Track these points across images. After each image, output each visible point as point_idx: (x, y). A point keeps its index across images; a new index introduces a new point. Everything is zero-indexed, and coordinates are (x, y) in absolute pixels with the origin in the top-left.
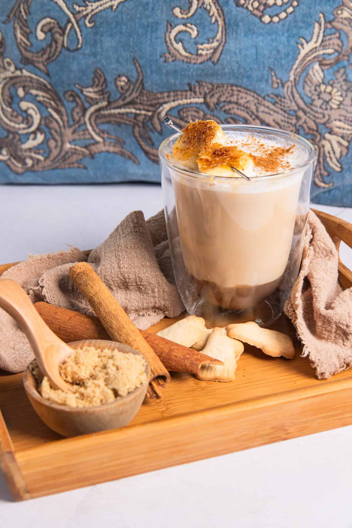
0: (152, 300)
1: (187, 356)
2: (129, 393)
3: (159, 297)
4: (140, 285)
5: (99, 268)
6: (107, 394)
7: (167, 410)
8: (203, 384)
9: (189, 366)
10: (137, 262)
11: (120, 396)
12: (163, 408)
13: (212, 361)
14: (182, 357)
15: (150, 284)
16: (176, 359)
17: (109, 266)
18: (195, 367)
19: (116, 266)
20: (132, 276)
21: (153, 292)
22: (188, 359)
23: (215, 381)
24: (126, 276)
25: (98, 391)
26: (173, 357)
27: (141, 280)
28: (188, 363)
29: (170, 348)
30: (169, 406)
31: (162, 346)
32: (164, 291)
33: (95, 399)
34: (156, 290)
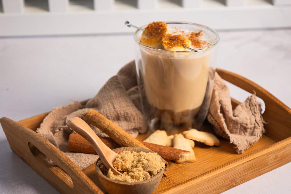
0: (134, 124)
1: (171, 151)
2: (157, 173)
3: (137, 122)
4: (127, 117)
5: (102, 110)
6: (146, 174)
7: (170, 181)
8: (180, 165)
9: (174, 157)
10: (124, 104)
11: (154, 175)
12: (167, 180)
13: (185, 152)
14: (168, 152)
15: (132, 115)
16: (165, 154)
17: (108, 108)
18: (177, 157)
19: (112, 107)
20: (122, 112)
21: (134, 119)
22: (172, 153)
23: (186, 163)
24: (119, 113)
25: (141, 174)
26: (163, 153)
27: (127, 114)
28: (172, 155)
29: (160, 148)
30: (170, 178)
31: (155, 148)
32: (140, 119)
33: (141, 178)
34: (136, 119)
